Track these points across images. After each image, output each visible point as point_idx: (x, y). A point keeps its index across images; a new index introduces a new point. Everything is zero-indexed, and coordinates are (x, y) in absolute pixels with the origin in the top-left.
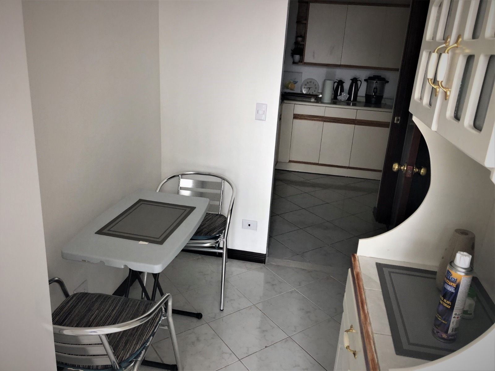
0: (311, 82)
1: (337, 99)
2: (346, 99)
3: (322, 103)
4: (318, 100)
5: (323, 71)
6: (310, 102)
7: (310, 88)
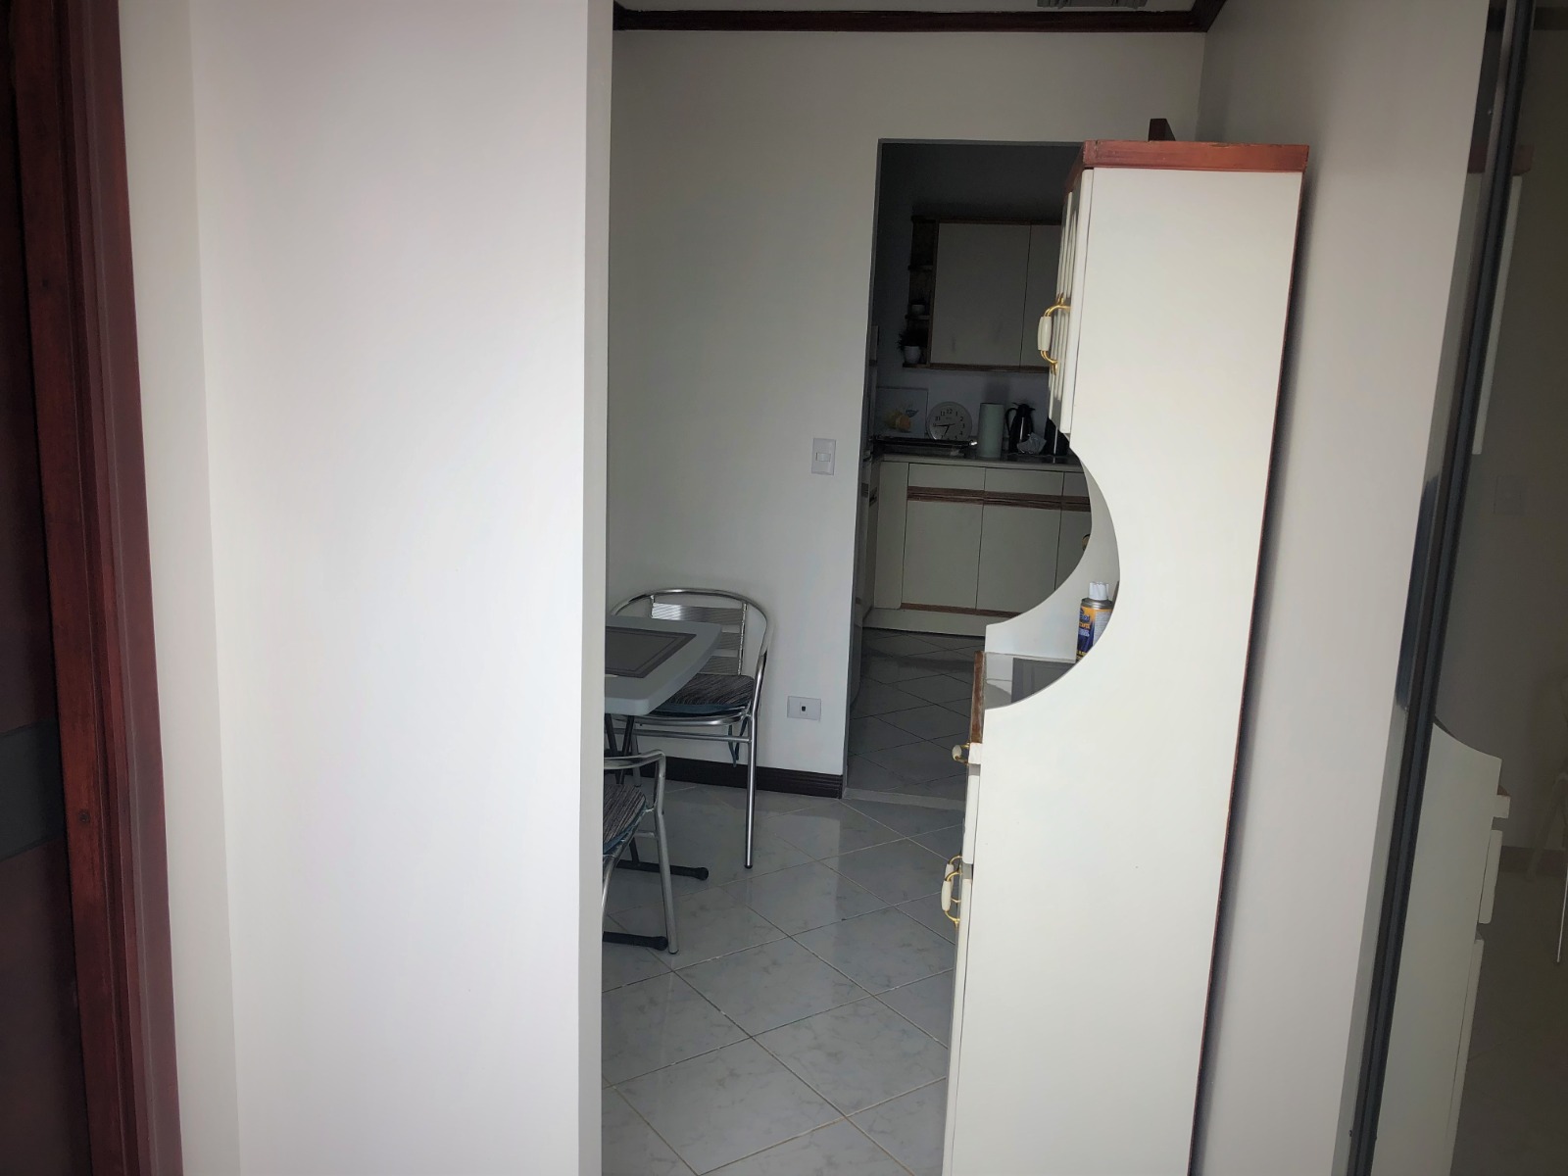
0: (950, 411)
1: (1017, 450)
2: (1040, 449)
3: (979, 458)
4: (967, 452)
5: (978, 382)
6: (948, 457)
7: (948, 426)
